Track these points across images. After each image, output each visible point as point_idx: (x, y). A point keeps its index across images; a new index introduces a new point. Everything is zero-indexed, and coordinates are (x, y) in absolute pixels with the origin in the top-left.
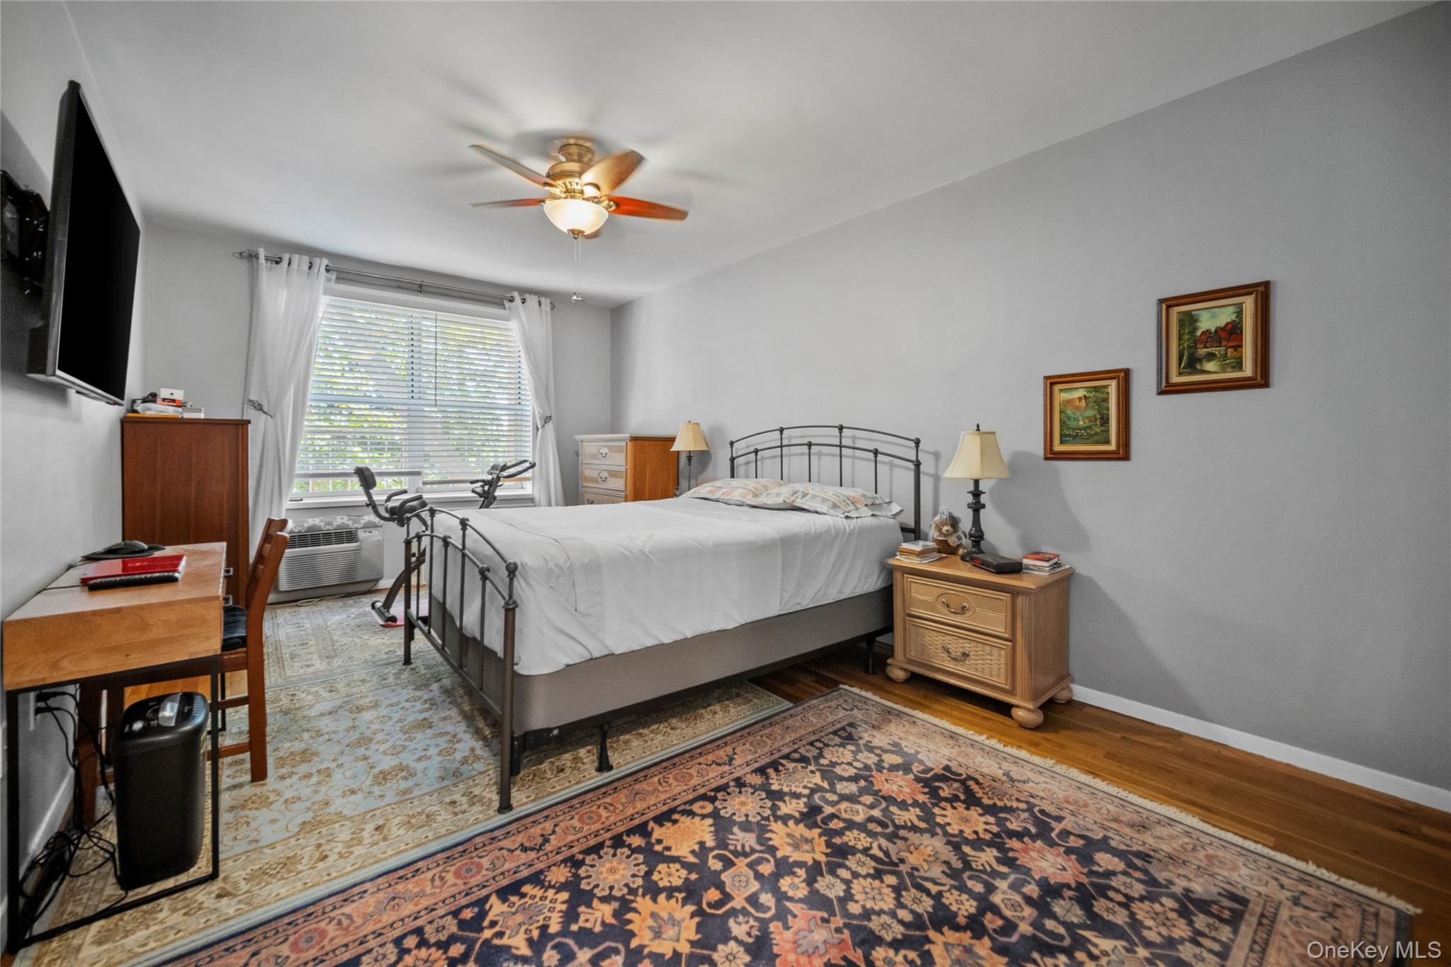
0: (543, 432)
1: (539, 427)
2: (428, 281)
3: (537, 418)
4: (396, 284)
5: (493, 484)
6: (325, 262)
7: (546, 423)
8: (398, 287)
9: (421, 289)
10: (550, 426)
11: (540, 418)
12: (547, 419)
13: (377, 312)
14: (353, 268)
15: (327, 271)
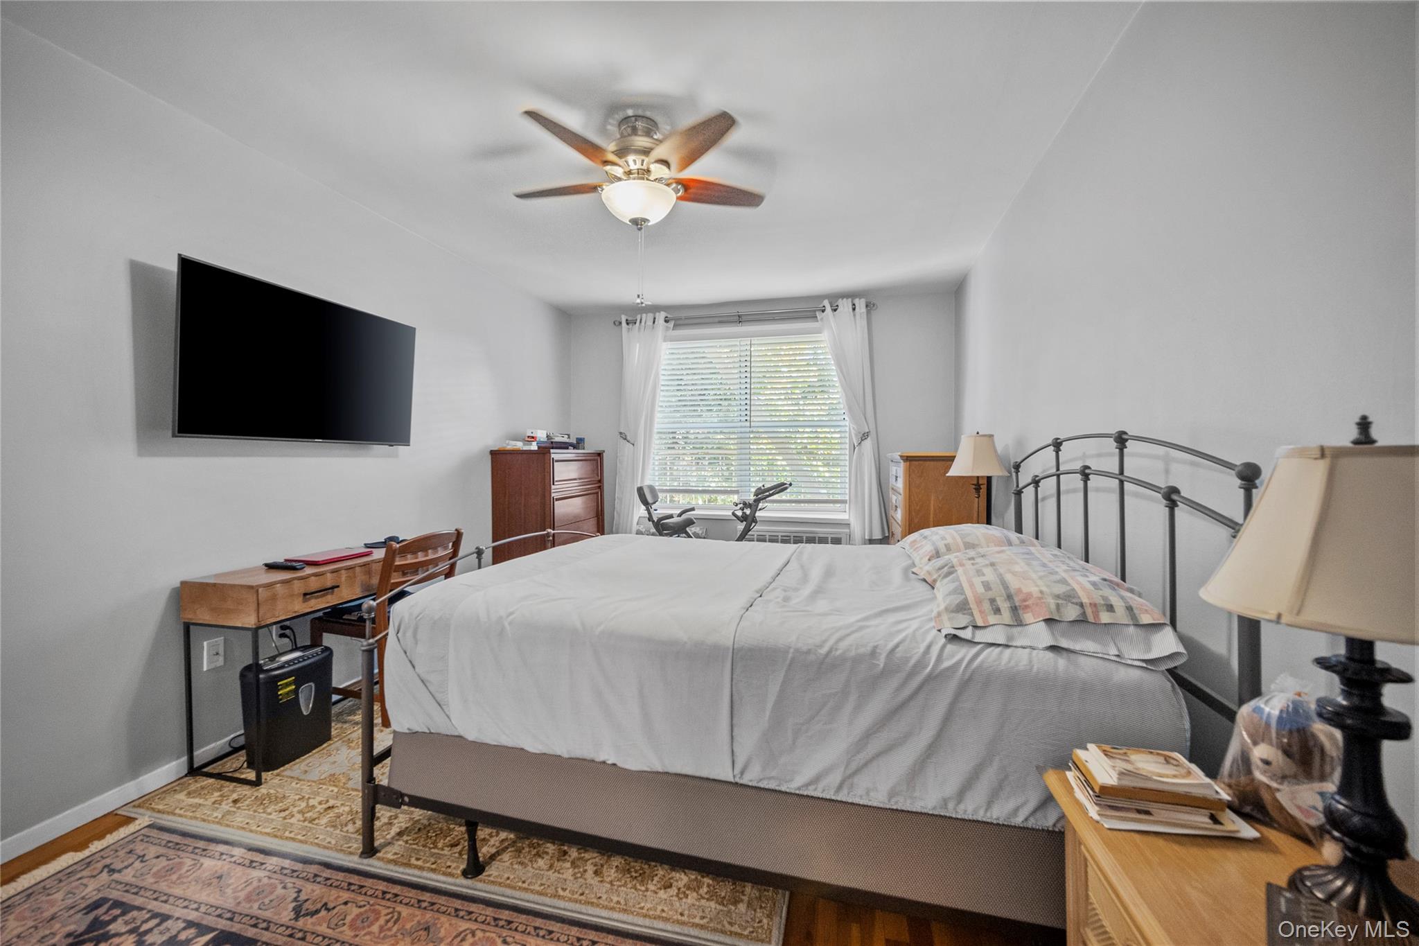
0: (860, 450)
1: (856, 445)
2: (743, 310)
3: (853, 435)
4: (717, 320)
5: (754, 506)
6: (663, 314)
7: (862, 440)
8: (720, 322)
9: (739, 320)
10: (868, 444)
11: (856, 435)
12: (865, 436)
13: (729, 346)
14: (683, 314)
15: (666, 321)
